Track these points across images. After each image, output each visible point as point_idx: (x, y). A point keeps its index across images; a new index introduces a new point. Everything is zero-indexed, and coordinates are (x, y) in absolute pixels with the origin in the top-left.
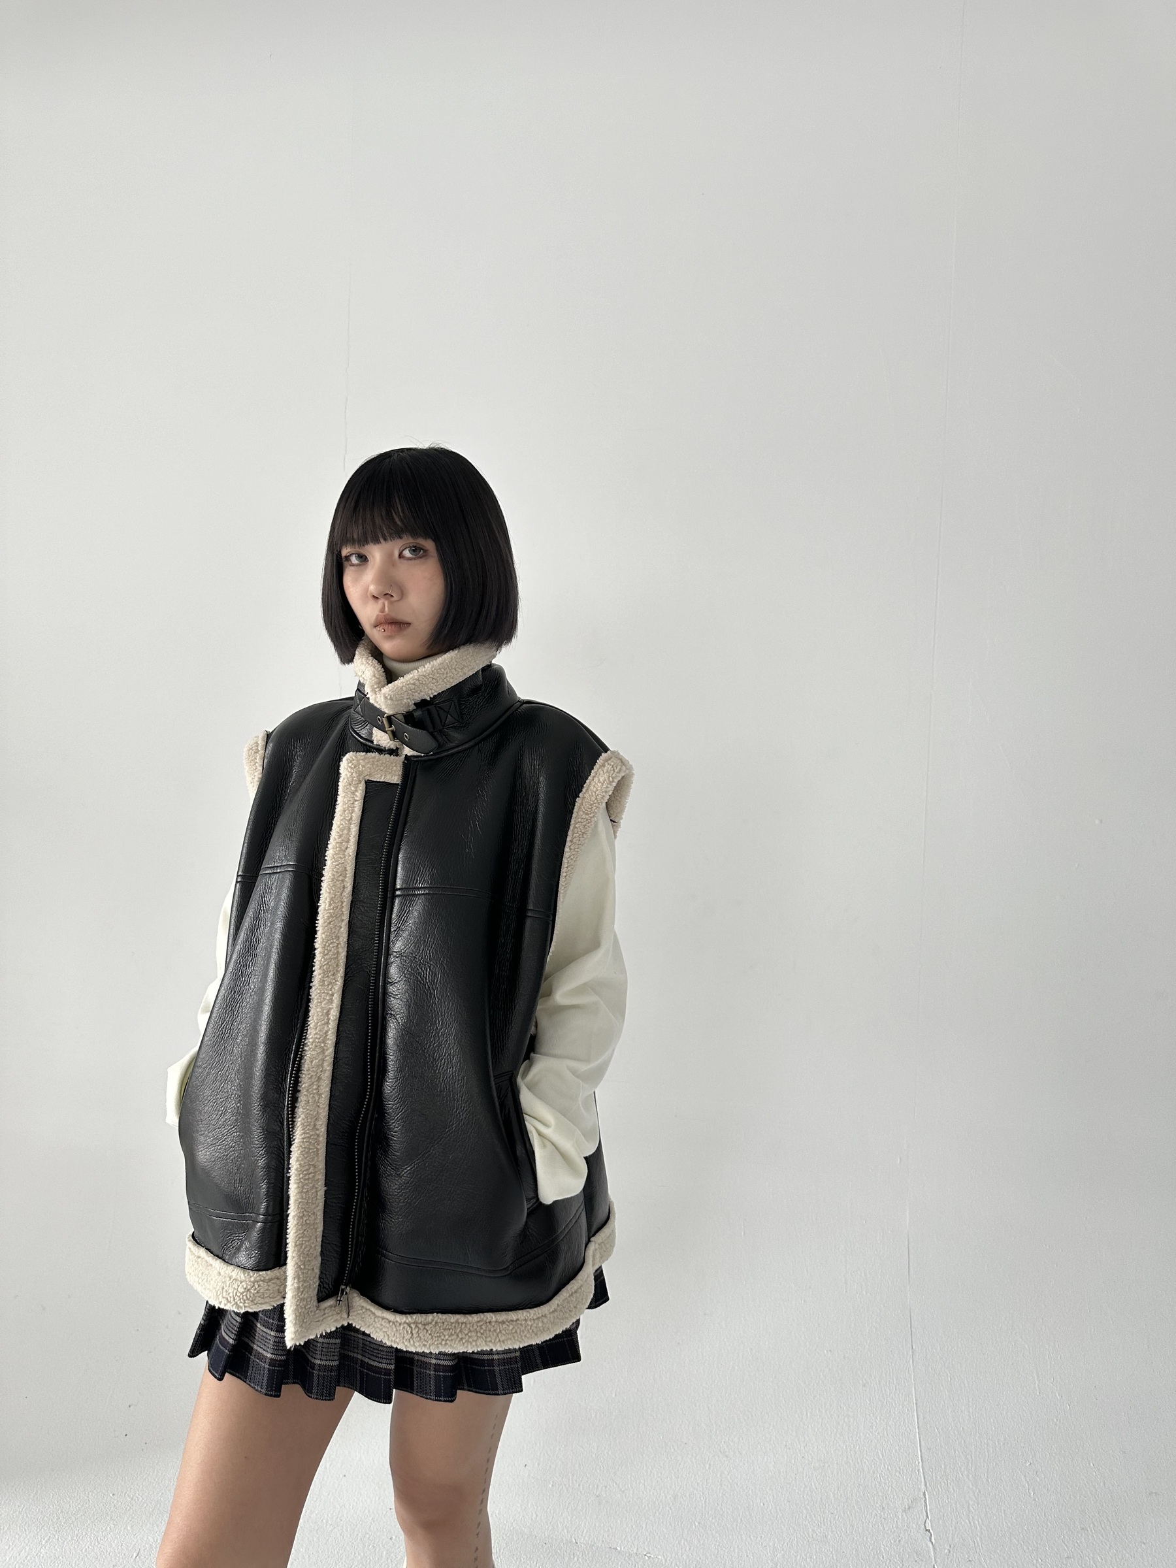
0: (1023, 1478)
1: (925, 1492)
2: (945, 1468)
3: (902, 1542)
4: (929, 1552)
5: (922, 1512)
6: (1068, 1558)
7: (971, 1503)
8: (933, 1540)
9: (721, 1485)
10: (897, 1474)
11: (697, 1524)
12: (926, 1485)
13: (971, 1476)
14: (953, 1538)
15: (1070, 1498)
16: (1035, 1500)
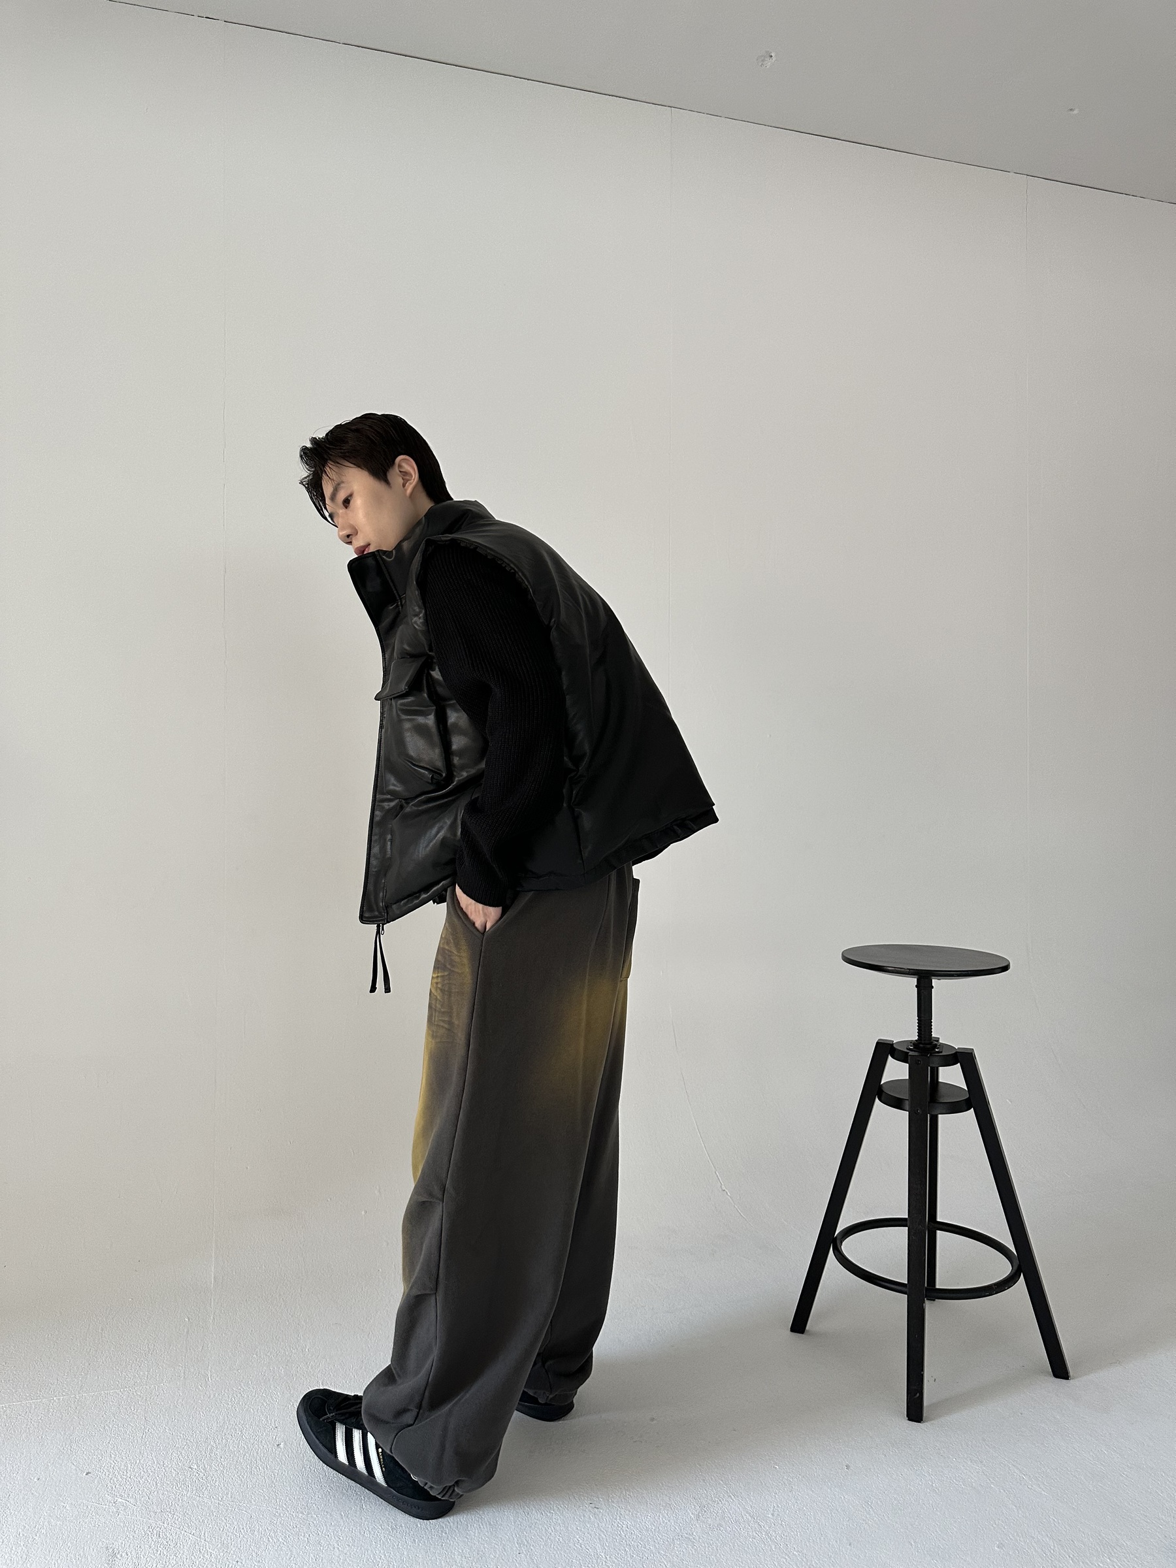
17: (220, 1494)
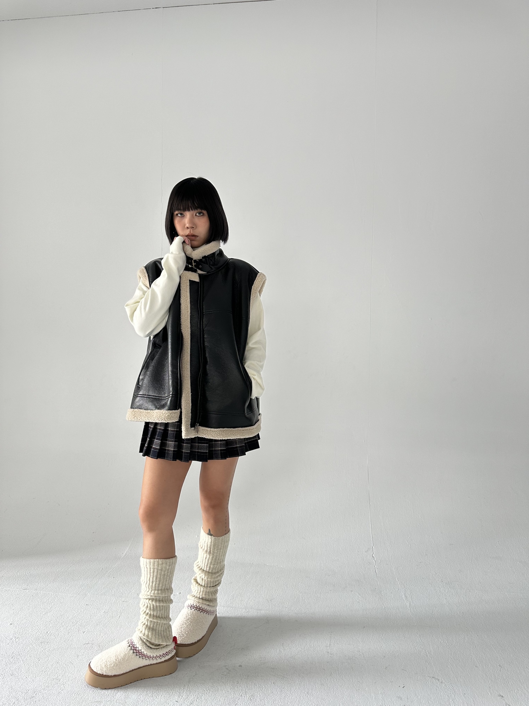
0: (407, 541)
1: (373, 547)
2: (380, 539)
3: (364, 560)
4: (373, 562)
5: (371, 552)
6: (421, 562)
7: (389, 549)
8: (375, 559)
9: (303, 547)
10: (364, 542)
11: (294, 557)
12: (373, 544)
13: (389, 542)
14: (382, 558)
15: (423, 546)
16: (410, 547)
17: (46, 647)
